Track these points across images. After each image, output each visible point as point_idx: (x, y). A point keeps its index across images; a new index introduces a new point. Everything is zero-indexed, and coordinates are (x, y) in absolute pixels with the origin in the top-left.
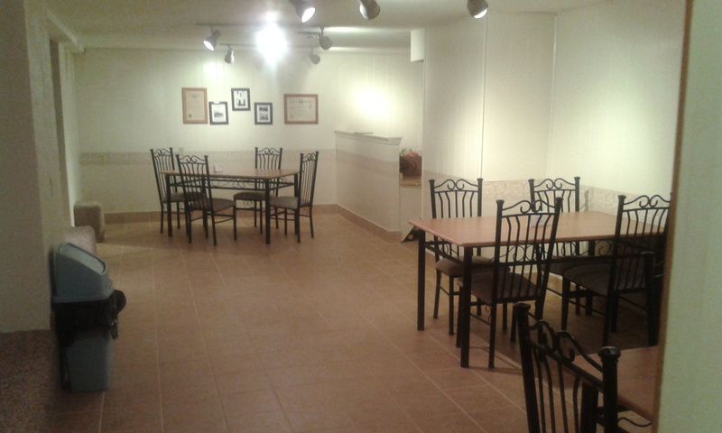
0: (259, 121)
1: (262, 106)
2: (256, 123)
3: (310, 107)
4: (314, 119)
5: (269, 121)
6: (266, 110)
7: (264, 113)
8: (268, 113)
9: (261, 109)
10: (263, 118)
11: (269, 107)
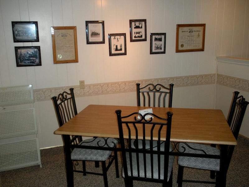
0: (154, 51)
1: (157, 37)
2: (151, 53)
3: (199, 35)
4: (201, 47)
5: (163, 50)
6: (160, 40)
7: (158, 43)
8: (162, 42)
9: (156, 39)
10: (157, 48)
11: (163, 37)
